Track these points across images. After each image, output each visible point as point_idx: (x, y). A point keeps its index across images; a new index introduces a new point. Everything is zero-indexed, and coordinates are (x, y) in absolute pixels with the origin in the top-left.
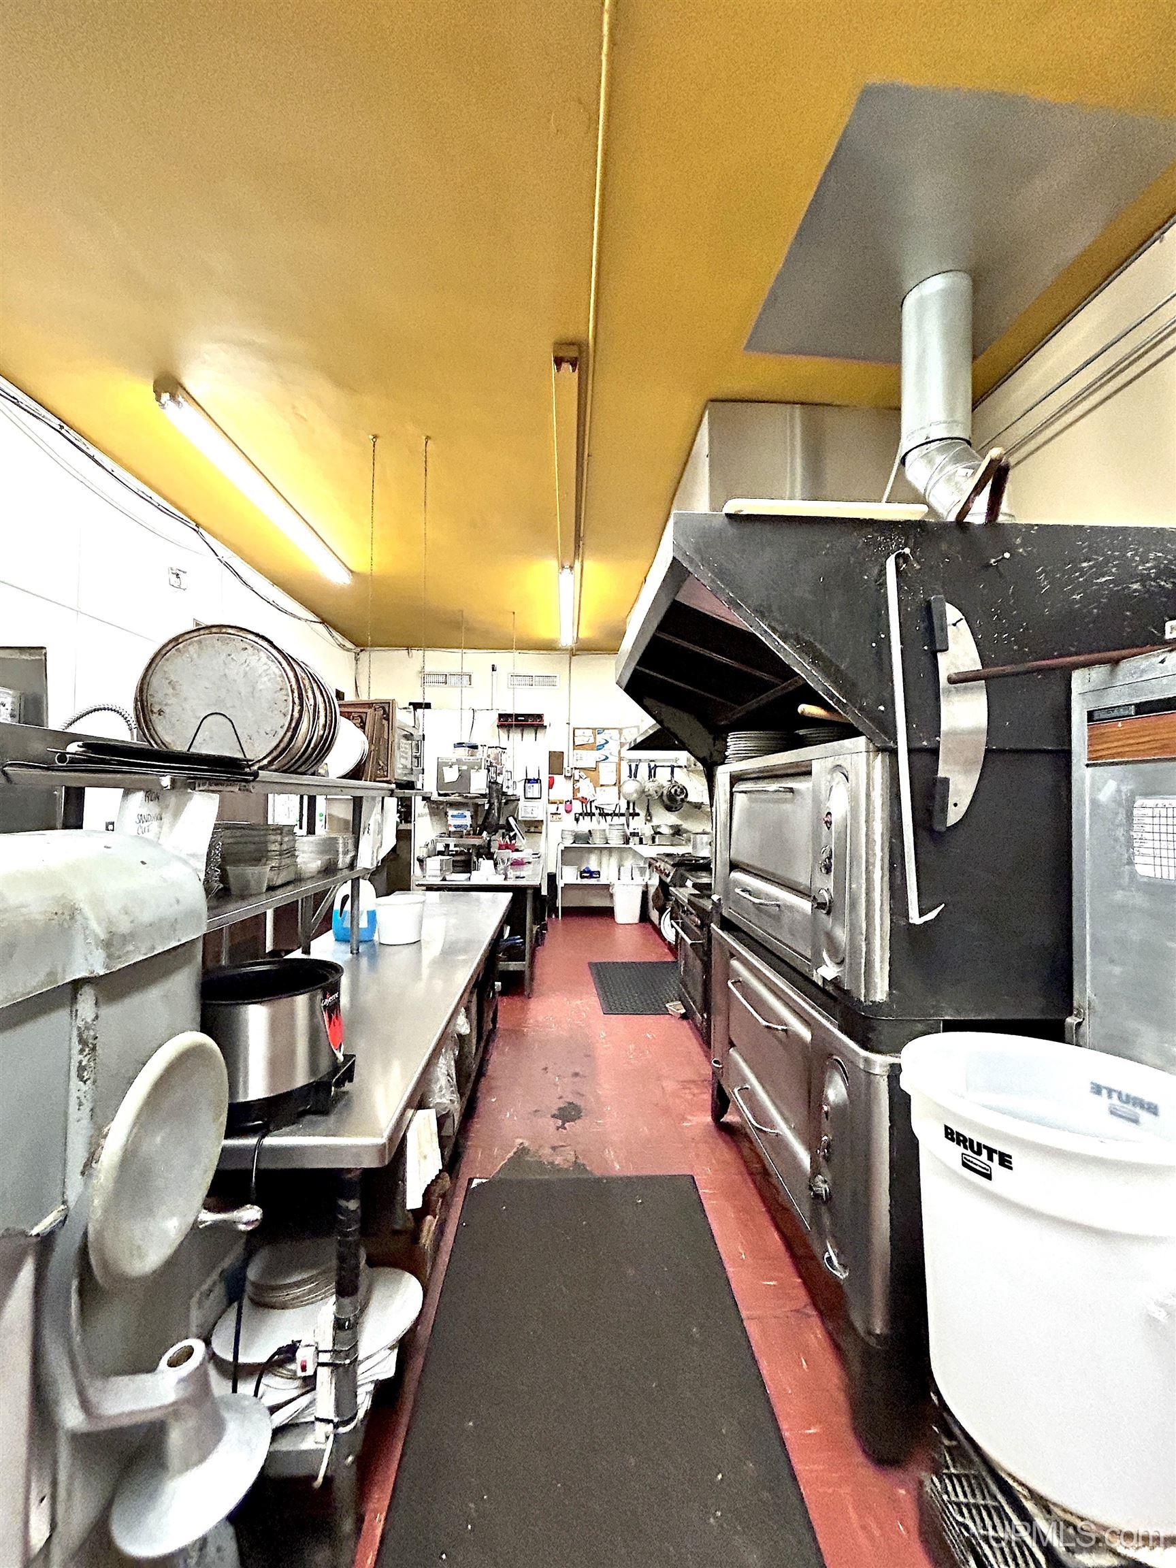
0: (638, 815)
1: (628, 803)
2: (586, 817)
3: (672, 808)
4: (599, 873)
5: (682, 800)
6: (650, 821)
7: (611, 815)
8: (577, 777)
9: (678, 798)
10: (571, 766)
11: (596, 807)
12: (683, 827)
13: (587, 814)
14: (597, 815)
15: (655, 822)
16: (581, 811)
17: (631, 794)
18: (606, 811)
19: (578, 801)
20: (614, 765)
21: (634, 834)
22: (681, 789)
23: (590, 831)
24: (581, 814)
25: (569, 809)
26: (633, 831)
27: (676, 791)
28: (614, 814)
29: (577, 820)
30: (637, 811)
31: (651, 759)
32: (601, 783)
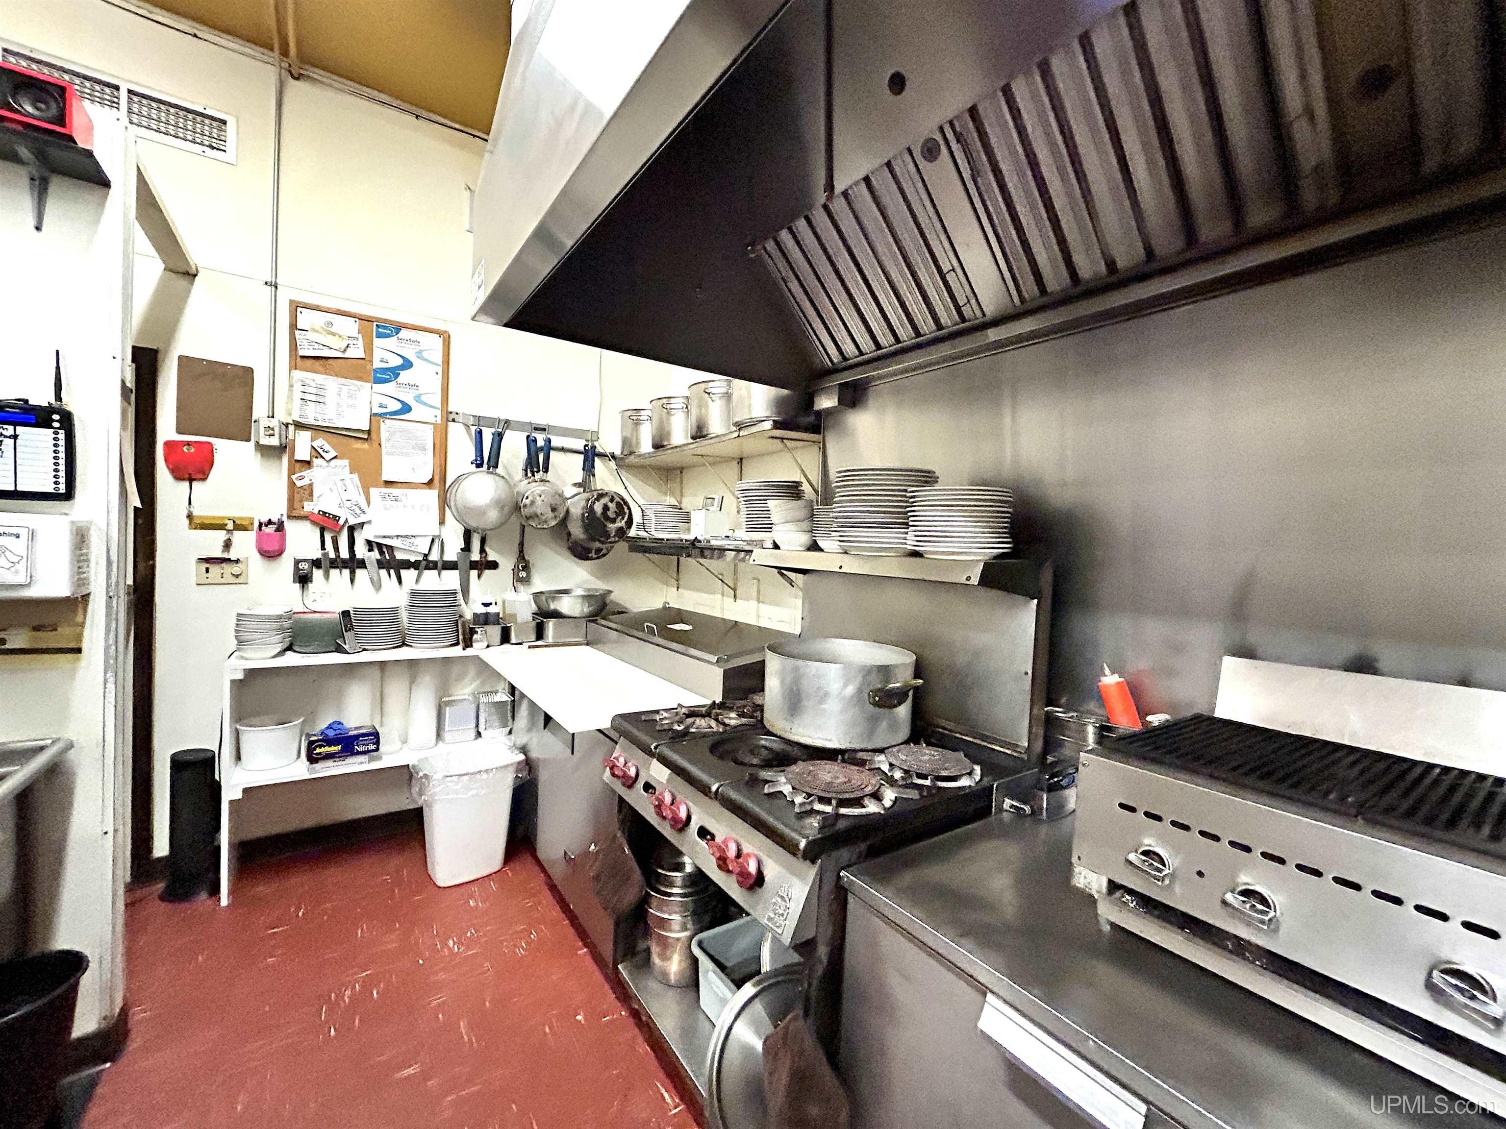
0: (494, 565)
1: (468, 535)
2: (334, 573)
3: (589, 550)
4: (375, 736)
5: (621, 533)
6: (526, 581)
7: (415, 565)
8: (302, 452)
9: (612, 527)
10: (281, 415)
11: (370, 544)
12: (612, 597)
13: (336, 563)
14: (372, 566)
15: (540, 583)
16: (317, 554)
17: (481, 512)
18: (399, 556)
19: (306, 526)
20: (429, 431)
21: (485, 620)
22: (618, 504)
23: (346, 614)
24: (317, 563)
25: (273, 547)
26: (484, 610)
27: (606, 508)
28: (425, 564)
29: (303, 580)
30: (492, 556)
31: (541, 421)
32: (385, 477)
